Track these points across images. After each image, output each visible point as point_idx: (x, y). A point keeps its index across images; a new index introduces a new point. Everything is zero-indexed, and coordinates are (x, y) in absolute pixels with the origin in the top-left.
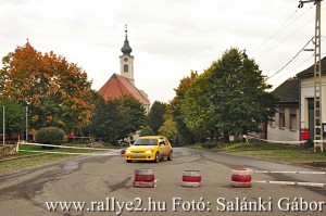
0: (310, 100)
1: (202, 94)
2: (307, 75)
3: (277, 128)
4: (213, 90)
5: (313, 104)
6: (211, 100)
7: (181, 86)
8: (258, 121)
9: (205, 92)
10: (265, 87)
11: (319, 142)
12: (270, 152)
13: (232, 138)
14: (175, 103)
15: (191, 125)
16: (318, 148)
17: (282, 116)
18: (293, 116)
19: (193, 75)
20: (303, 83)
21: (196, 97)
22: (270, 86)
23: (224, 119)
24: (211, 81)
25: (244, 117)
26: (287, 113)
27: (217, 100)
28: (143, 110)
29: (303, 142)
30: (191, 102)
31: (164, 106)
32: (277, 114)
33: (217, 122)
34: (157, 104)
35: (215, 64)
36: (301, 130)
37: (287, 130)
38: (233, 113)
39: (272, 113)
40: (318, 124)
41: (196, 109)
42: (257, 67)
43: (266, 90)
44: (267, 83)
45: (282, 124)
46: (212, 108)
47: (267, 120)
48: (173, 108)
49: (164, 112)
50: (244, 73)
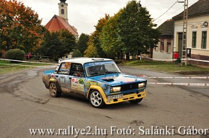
0: (180, 34)
1: (113, 29)
2: (178, 18)
3: (159, 51)
4: (120, 27)
5: (182, 36)
6: (119, 33)
7: (99, 24)
8: (147, 47)
9: (115, 28)
10: (152, 25)
11: (184, 60)
12: (154, 66)
13: (131, 58)
14: (95, 35)
15: (105, 49)
16: (184, 64)
17: (162, 44)
18: (169, 44)
19: (107, 17)
20: (176, 23)
21: (109, 31)
22: (156, 25)
23: (127, 45)
24: (118, 21)
25: (139, 44)
26: (165, 42)
27: (122, 33)
28: (74, 39)
29: (175, 60)
30: (106, 34)
31: (88, 36)
32: (159, 43)
33: (122, 47)
34: (83, 35)
35: (121, 11)
36: (173, 52)
37: (165, 53)
38: (133, 42)
39: (156, 43)
40: (184, 49)
41: (109, 39)
42: (148, 13)
43: (153, 28)
44: (154, 23)
45: (162, 49)
46: (119, 38)
47: (153, 46)
48: (93, 38)
49: (88, 41)
50: (140, 16)
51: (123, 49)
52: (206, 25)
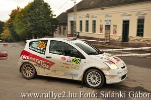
0: (72, 22)
1: (24, 18)
2: (70, 11)
3: (58, 34)
4: (29, 16)
6: (29, 20)
7: (12, 14)
8: (50, 31)
9: (26, 16)
10: (52, 15)
14: (9, 21)
15: (19, 32)
17: (60, 29)
18: (65, 29)
19: (18, 8)
20: (69, 14)
21: (21, 19)
22: (55, 15)
23: (35, 30)
24: (28, 11)
25: (44, 29)
26: (62, 27)
27: (32, 21)
30: (19, 21)
31: (3, 23)
32: (58, 28)
35: (30, 4)
37: (62, 35)
38: (39, 27)
39: (56, 28)
40: (75, 32)
41: (21, 25)
42: (49, 7)
43: (54, 17)
45: (60, 32)
46: (29, 24)
47: (54, 30)
48: (8, 24)
49: (3, 26)
50: (44, 8)
51: (32, 32)
52: (88, 16)
